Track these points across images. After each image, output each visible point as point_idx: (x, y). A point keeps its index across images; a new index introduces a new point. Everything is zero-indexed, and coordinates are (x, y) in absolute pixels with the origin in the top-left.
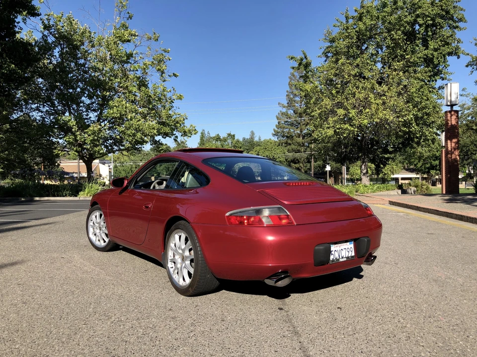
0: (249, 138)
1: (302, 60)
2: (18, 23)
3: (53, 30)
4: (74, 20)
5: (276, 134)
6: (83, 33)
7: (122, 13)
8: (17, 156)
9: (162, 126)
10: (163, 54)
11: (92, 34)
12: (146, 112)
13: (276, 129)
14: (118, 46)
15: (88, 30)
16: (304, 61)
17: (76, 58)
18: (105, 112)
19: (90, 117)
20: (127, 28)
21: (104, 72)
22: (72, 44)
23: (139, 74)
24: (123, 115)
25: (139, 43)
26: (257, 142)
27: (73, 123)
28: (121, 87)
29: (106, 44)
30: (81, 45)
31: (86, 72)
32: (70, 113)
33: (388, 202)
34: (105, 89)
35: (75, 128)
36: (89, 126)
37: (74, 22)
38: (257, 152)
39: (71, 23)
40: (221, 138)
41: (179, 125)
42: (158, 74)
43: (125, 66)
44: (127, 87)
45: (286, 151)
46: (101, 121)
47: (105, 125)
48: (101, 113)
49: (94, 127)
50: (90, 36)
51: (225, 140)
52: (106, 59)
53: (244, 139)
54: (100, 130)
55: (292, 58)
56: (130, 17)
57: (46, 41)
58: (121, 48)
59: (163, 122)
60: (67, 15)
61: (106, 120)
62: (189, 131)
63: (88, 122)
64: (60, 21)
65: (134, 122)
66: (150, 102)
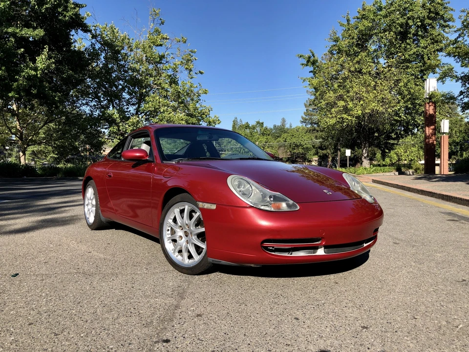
0: (279, 125)
1: (310, 57)
2: (73, 36)
3: (99, 39)
4: (115, 29)
5: (304, 121)
6: (123, 40)
7: (156, 20)
8: (70, 144)
9: (190, 117)
10: (191, 54)
11: (131, 40)
12: (176, 106)
13: (304, 116)
14: (152, 49)
15: (127, 37)
16: (312, 59)
17: (117, 60)
18: (143, 105)
19: (130, 111)
20: (160, 32)
21: (141, 72)
22: (114, 50)
23: (170, 73)
24: (157, 109)
25: (170, 46)
26: (288, 129)
27: (116, 116)
28: (156, 84)
29: (142, 47)
30: (121, 50)
31: (126, 72)
32: (113, 107)
33: (371, 180)
34: (142, 87)
35: (118, 120)
36: (129, 118)
37: (115, 31)
38: (284, 139)
39: (113, 31)
40: (250, 126)
41: (204, 116)
42: (186, 72)
43: (159, 65)
44: (160, 84)
45: (313, 138)
46: (139, 113)
47: (142, 117)
48: (139, 107)
49: (134, 119)
50: (129, 42)
51: (254, 128)
52: (142, 61)
53: (275, 126)
54: (138, 122)
55: (301, 56)
56: (162, 23)
57: (94, 48)
58: (155, 51)
59: (190, 114)
60: (110, 25)
61: (143, 112)
62: (213, 121)
63: (128, 114)
64: (104, 31)
65: (166, 114)
66: (179, 97)
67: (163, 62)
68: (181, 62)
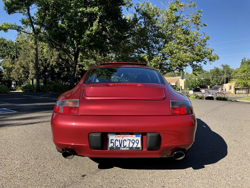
3: (140, 11)
14: (172, 14)
27: (146, 57)
35: (147, 60)
41: (207, 55)
62: (214, 58)
65: (177, 54)
66: (188, 43)
67: (179, 21)
68: (192, 20)
